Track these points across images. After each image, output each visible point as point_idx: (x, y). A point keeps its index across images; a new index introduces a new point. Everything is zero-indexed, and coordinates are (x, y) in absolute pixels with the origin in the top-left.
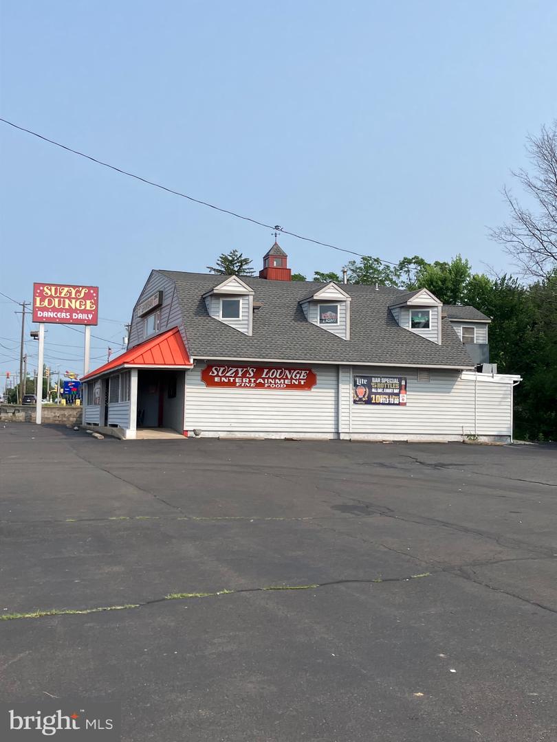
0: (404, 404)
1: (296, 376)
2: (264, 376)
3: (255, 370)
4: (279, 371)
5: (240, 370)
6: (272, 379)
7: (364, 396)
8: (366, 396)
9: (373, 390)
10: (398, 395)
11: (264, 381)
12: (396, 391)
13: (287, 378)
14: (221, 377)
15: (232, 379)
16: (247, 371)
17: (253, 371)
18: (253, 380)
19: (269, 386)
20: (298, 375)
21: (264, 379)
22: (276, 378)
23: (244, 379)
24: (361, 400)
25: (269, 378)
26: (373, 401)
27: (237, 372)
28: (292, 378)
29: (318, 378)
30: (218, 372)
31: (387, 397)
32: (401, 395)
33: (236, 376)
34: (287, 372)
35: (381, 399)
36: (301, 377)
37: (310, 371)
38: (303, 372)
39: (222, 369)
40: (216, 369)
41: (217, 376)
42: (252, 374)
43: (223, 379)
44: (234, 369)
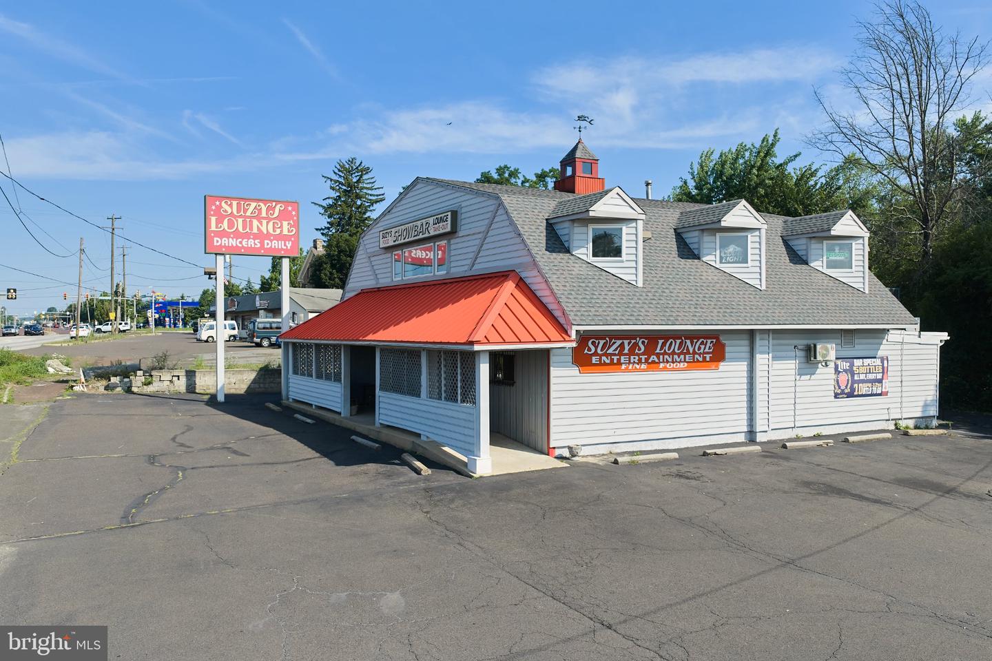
0: (886, 393)
1: (699, 348)
2: (658, 351)
3: (646, 341)
4: (678, 341)
5: (626, 342)
6: (669, 355)
7: (846, 387)
8: (849, 387)
9: (856, 378)
10: (880, 381)
11: (659, 359)
12: (879, 376)
13: (688, 352)
14: (601, 356)
15: (615, 358)
16: (636, 344)
17: (643, 343)
18: (643, 358)
19: (665, 367)
20: (703, 347)
21: (658, 355)
22: (674, 353)
23: (632, 357)
24: (843, 392)
25: (665, 353)
26: (856, 393)
27: (622, 346)
28: (694, 353)
29: (727, 349)
30: (596, 348)
31: (870, 385)
32: (884, 381)
33: (621, 354)
34: (688, 342)
35: (864, 388)
36: (707, 350)
37: (717, 339)
38: (709, 341)
39: (602, 342)
40: (593, 343)
41: (596, 354)
42: (643, 348)
43: (604, 358)
44: (619, 342)
